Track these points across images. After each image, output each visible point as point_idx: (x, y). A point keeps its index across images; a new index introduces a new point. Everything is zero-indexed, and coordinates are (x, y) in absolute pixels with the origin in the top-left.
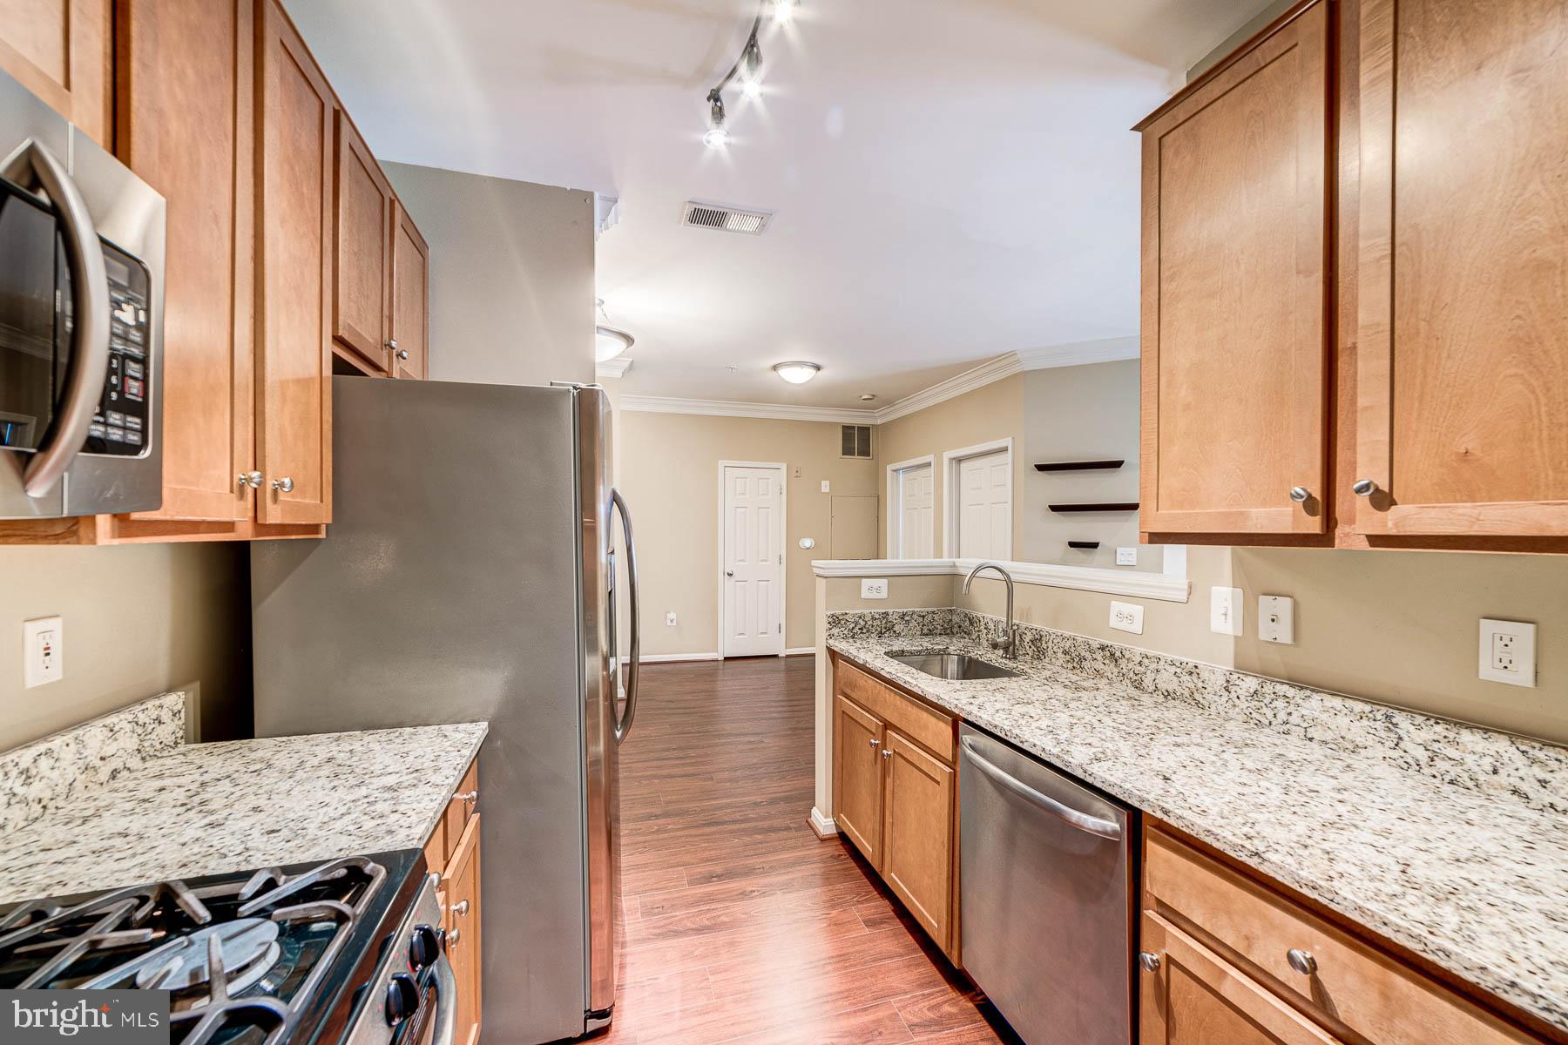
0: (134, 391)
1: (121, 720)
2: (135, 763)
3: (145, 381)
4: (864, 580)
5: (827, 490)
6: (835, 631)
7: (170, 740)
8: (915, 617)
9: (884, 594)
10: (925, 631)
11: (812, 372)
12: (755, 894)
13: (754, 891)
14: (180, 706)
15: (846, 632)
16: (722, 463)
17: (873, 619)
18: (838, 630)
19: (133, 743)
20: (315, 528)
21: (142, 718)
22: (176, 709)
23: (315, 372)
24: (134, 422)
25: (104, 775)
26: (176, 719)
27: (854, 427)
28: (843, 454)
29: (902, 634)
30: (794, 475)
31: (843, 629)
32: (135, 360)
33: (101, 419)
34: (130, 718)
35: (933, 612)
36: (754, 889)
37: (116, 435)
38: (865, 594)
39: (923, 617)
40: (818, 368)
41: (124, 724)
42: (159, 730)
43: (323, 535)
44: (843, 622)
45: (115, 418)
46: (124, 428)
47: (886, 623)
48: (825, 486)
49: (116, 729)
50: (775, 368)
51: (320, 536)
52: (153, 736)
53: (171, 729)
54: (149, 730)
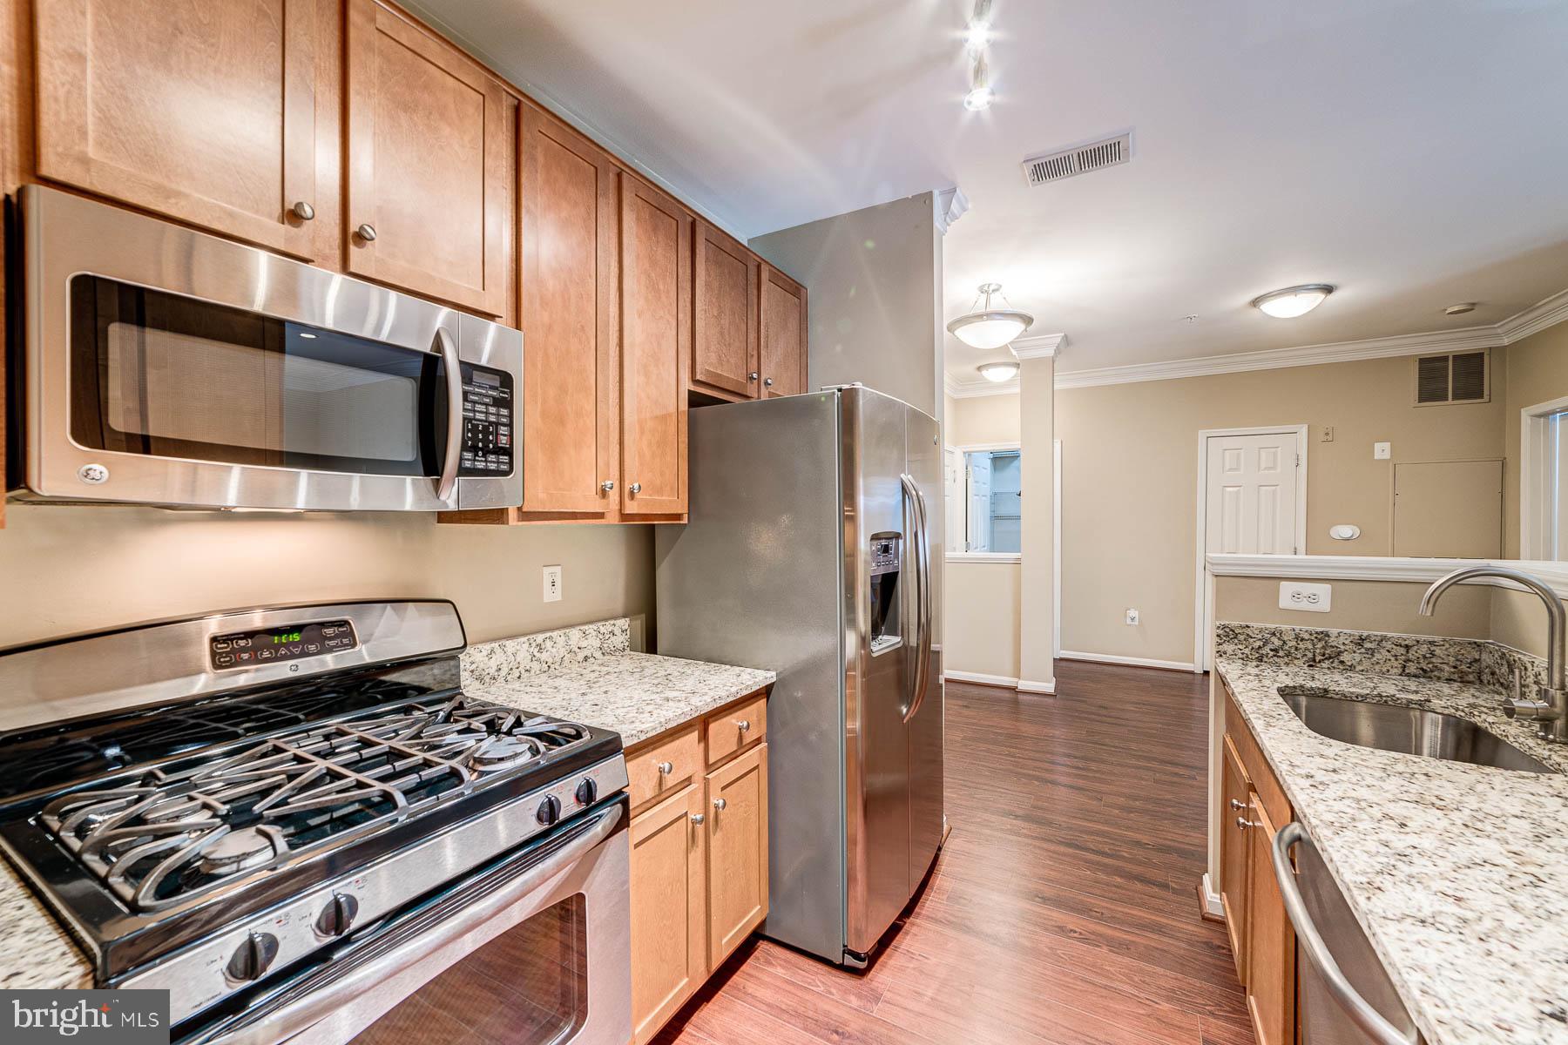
0: (504, 442)
1: (590, 628)
2: (598, 654)
3: (511, 436)
4: (1283, 583)
5: (1387, 456)
6: (1229, 648)
7: (620, 646)
8: (1388, 645)
9: (1324, 605)
10: (1412, 668)
11: (1319, 297)
12: (1075, 935)
13: (1075, 932)
14: (626, 627)
15: (1247, 651)
16: (1202, 434)
17: (1298, 638)
18: (1234, 647)
19: (597, 643)
20: (678, 516)
21: (602, 630)
22: (624, 628)
23: (673, 409)
24: (505, 458)
25: (581, 656)
26: (624, 635)
27: (1445, 359)
28: (1419, 402)
29: (1359, 668)
30: (1321, 439)
31: (1240, 647)
32: (504, 425)
33: (483, 459)
34: (596, 628)
35: (1431, 643)
36: (1077, 929)
37: (493, 466)
38: (1285, 601)
39: (1407, 647)
40: (1328, 289)
41: (592, 631)
42: (613, 638)
43: (685, 521)
44: (1241, 637)
45: (492, 458)
46: (498, 462)
47: (1323, 647)
48: (1382, 451)
49: (587, 633)
50: (1255, 303)
51: (681, 522)
52: (609, 641)
53: (620, 640)
54: (607, 638)
